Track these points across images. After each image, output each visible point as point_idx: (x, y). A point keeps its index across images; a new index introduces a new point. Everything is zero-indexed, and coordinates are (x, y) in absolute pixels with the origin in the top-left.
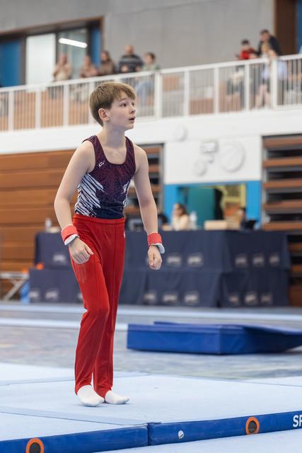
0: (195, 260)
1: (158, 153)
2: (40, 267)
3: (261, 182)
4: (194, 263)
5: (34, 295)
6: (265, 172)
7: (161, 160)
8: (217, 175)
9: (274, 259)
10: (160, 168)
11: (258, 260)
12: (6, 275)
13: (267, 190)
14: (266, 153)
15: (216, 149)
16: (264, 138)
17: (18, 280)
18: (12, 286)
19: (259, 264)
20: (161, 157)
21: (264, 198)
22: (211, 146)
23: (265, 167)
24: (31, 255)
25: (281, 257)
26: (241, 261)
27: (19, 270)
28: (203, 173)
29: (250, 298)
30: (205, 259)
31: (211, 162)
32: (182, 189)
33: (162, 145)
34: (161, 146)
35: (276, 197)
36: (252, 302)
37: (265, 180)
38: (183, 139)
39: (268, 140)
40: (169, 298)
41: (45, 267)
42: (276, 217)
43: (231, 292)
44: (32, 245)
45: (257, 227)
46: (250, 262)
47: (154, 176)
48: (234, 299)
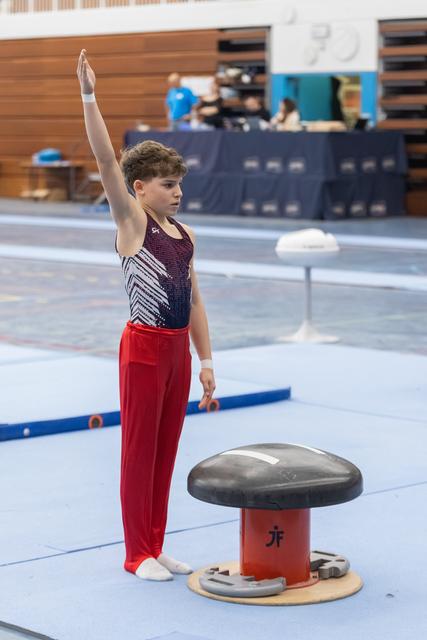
0: (297, 166)
1: (264, 37)
3: (376, 74)
4: (296, 170)
6: (381, 61)
7: (267, 46)
8: (329, 64)
9: (388, 163)
10: (266, 55)
11: (369, 165)
13: (383, 82)
14: (382, 40)
15: (328, 34)
16: (381, 22)
19: (369, 169)
20: (267, 41)
21: (380, 92)
22: (323, 31)
23: (382, 56)
25: (396, 159)
26: (348, 166)
28: (313, 62)
29: (357, 208)
30: (307, 165)
31: (323, 49)
32: (292, 80)
33: (269, 28)
34: (267, 30)
35: (393, 91)
36: (360, 212)
37: (381, 71)
38: (292, 22)
39: (385, 24)
40: (269, 208)
42: (394, 114)
43: (335, 201)
45: (371, 124)
46: (359, 167)
47: (260, 64)
48: (338, 210)
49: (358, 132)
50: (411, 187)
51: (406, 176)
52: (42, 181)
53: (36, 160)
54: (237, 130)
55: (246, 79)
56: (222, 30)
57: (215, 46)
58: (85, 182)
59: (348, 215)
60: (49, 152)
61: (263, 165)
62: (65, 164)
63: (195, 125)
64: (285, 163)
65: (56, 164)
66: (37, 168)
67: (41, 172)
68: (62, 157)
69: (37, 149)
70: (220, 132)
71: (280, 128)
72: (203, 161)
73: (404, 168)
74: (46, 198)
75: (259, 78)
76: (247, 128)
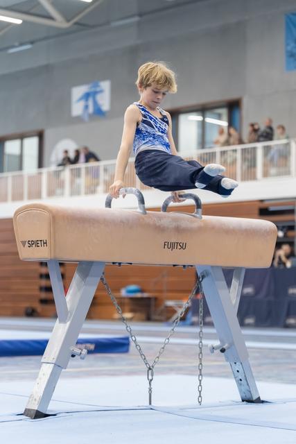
1: (294, 205)
2: (199, 297)
5: (195, 319)
10: (295, 218)
12: (170, 303)
17: (180, 307)
18: (174, 312)
20: (295, 208)
27: (180, 299)
34: (295, 200)
47: (291, 224)
52: (127, 308)
53: (123, 293)
55: (281, 234)
56: (262, 201)
57: (257, 212)
58: (162, 307)
60: (133, 287)
62: (146, 295)
65: (139, 295)
66: (124, 298)
67: (126, 301)
68: (142, 291)
69: (124, 285)
72: (257, 289)
74: (131, 319)
75: (290, 233)
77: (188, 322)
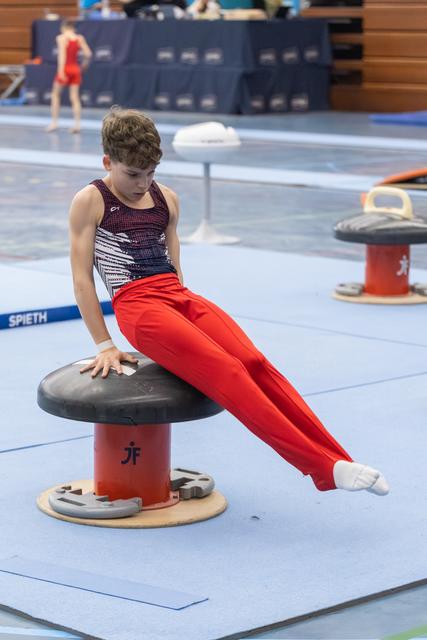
0: (213, 57)
2: (37, 62)
4: (213, 60)
5: (30, 95)
9: (311, 54)
11: (290, 56)
24: (28, 44)
25: (320, 50)
26: (268, 57)
29: (277, 102)
30: (224, 56)
36: (279, 106)
40: (184, 101)
41: (44, 61)
42: (318, 2)
43: (253, 94)
44: (28, 31)
45: (293, 12)
46: (279, 57)
48: (257, 104)
49: (278, 20)
50: (335, 79)
51: (330, 68)
54: (150, 19)
59: (267, 110)
61: (177, 56)
63: (106, 13)
64: (201, 54)
70: (132, 21)
71: (197, 16)
72: (115, 51)
73: (328, 60)
76: (161, 16)
77: (21, 100)
